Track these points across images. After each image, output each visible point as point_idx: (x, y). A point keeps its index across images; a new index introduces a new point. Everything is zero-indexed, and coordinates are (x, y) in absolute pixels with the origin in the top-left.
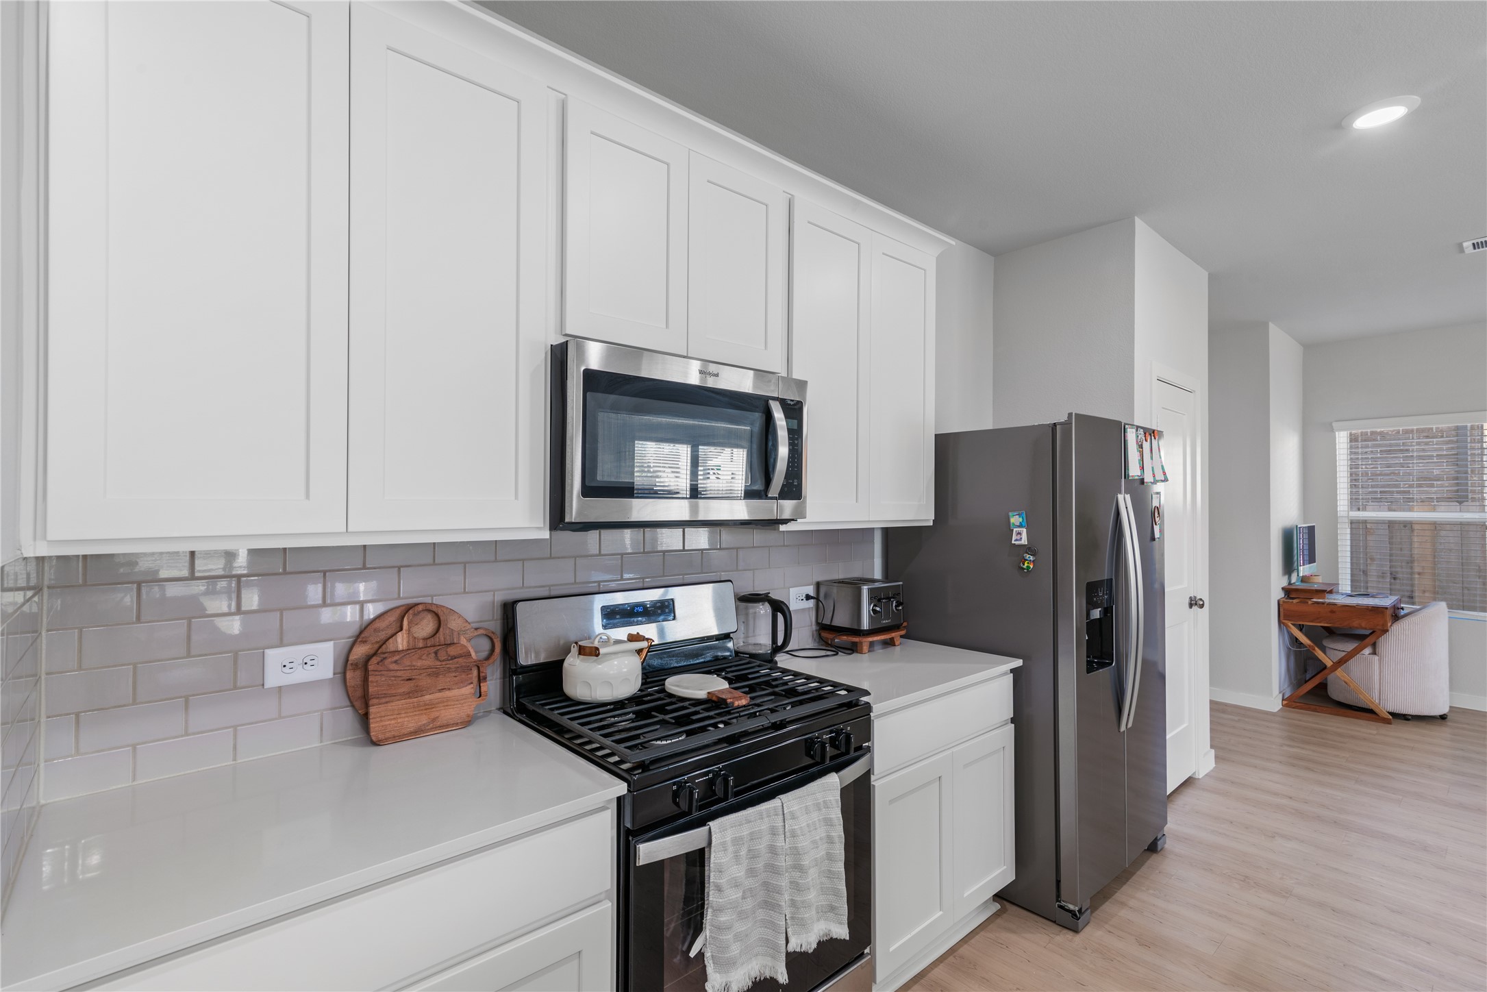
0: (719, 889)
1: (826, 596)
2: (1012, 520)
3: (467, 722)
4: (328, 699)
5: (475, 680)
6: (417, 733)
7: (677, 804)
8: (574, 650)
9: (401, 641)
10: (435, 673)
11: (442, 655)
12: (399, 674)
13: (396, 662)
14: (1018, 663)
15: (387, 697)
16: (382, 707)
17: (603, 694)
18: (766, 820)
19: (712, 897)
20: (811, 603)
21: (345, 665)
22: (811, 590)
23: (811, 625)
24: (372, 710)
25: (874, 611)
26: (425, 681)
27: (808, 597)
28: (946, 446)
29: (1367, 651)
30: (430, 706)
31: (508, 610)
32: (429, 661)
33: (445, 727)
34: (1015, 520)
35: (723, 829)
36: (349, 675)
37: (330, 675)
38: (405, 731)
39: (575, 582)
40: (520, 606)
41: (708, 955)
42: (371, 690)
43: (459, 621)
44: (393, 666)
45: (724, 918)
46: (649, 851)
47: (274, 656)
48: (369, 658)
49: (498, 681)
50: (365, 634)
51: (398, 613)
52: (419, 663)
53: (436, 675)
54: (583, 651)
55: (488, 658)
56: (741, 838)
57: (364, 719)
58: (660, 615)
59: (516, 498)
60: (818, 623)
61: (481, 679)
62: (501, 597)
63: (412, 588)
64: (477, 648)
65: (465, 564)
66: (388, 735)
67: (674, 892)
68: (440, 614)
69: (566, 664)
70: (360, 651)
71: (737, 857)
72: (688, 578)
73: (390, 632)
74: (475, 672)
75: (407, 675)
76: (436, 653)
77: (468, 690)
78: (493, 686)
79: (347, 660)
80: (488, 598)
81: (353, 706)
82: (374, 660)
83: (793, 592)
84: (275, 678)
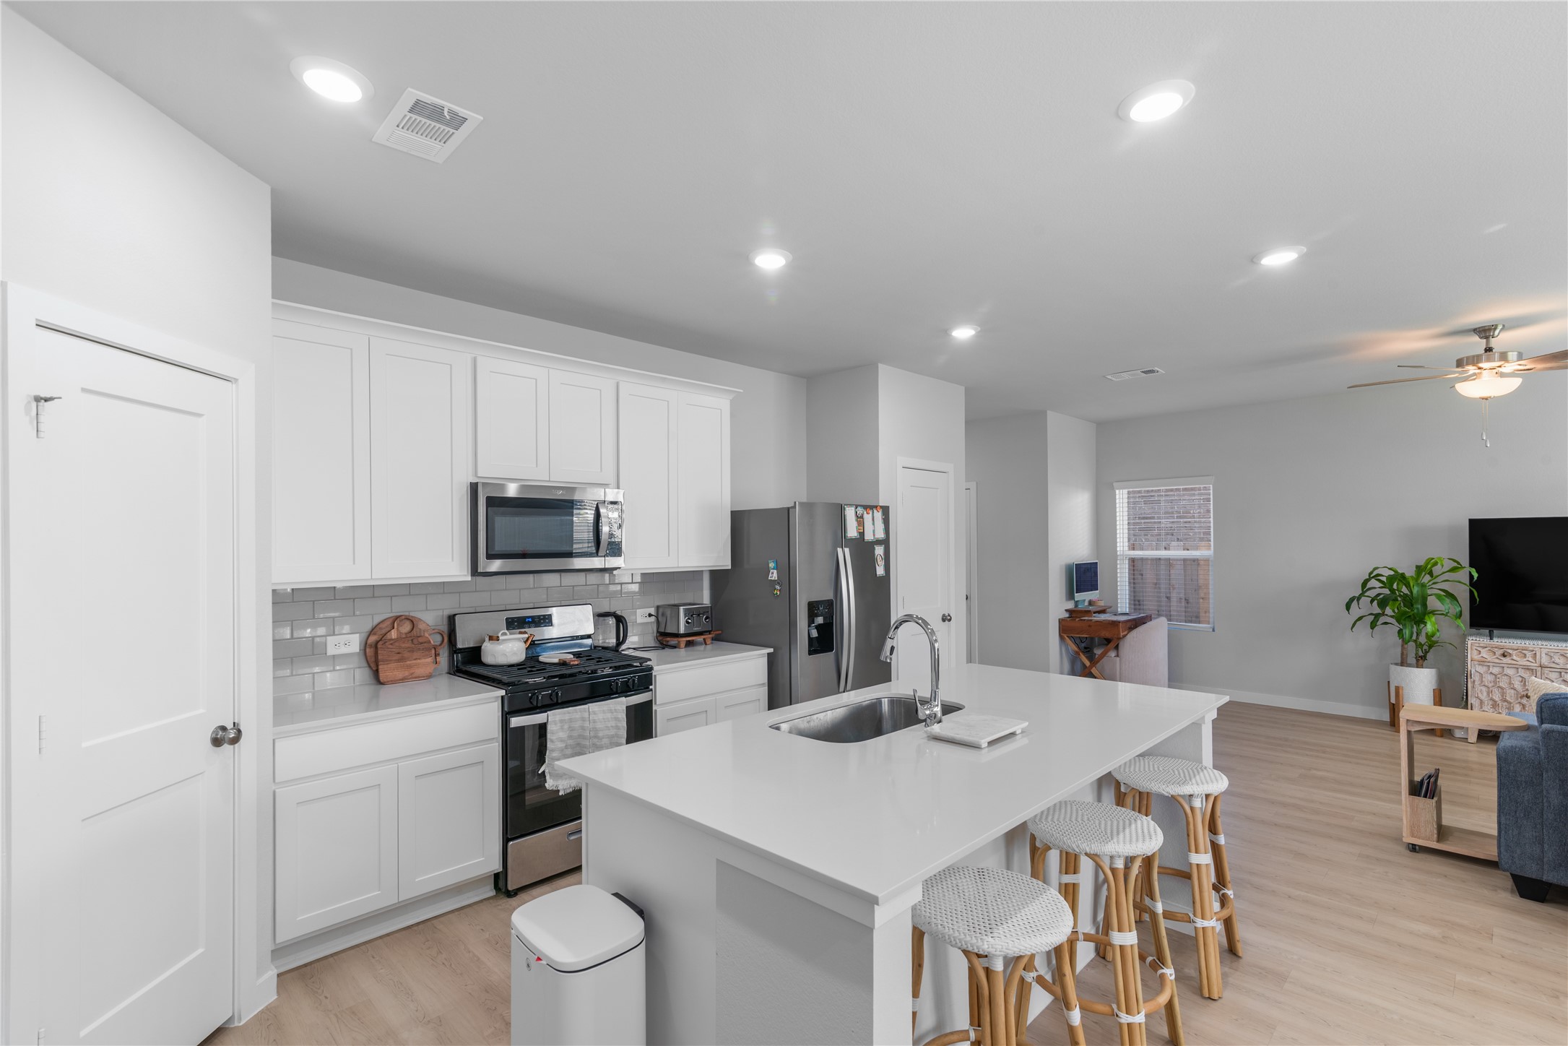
0: (552, 741)
1: (663, 615)
2: (770, 565)
3: (429, 676)
4: (358, 662)
5: (434, 656)
6: (403, 680)
7: (531, 703)
8: (487, 639)
9: (394, 634)
10: (412, 651)
11: (415, 641)
12: (394, 650)
13: (391, 644)
14: (771, 650)
15: (387, 661)
16: (385, 666)
17: (502, 660)
18: (579, 713)
19: (549, 745)
20: (653, 619)
21: (365, 645)
22: (652, 611)
23: (653, 633)
24: (380, 667)
25: (687, 622)
26: (406, 654)
27: (650, 615)
28: (738, 519)
29: (1112, 654)
30: (410, 667)
31: (451, 619)
32: (409, 645)
33: (418, 678)
34: (772, 565)
35: (554, 715)
36: (368, 650)
37: (358, 651)
38: (397, 679)
39: (491, 605)
40: (457, 617)
41: (547, 771)
42: (379, 657)
43: (424, 625)
44: (391, 646)
45: (555, 754)
46: (516, 722)
47: (331, 640)
48: (377, 642)
49: (446, 658)
50: (375, 630)
51: (391, 620)
52: (403, 645)
53: (413, 651)
54: (491, 638)
55: (441, 645)
56: (564, 720)
57: (376, 673)
58: (542, 623)
59: (453, 560)
60: (658, 632)
61: (436, 655)
62: (448, 612)
63: (400, 607)
64: (435, 640)
65: (427, 595)
66: (388, 680)
67: (530, 743)
68: (414, 621)
69: (482, 647)
70: (373, 639)
71: (562, 728)
72: (563, 603)
73: (389, 629)
74: (433, 651)
75: (397, 651)
76: (412, 640)
77: (430, 660)
78: (444, 659)
79: (366, 643)
80: (440, 613)
81: (370, 666)
82: (381, 643)
83: (639, 612)
84: (331, 651)
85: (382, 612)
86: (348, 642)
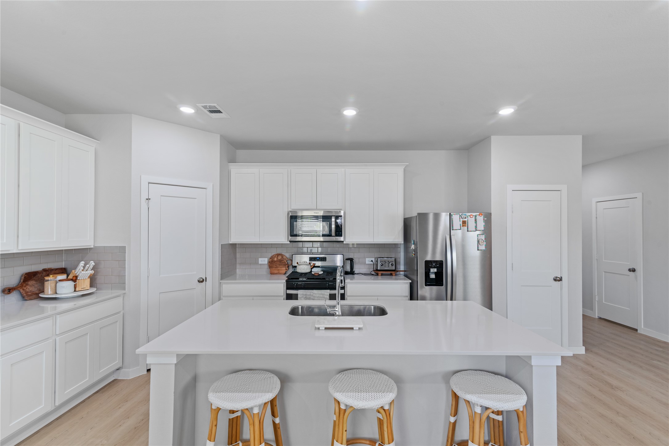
3: (284, 274)
4: (267, 267)
6: (276, 274)
9: (276, 259)
11: (281, 262)
12: (274, 264)
14: (411, 281)
16: (273, 269)
18: (309, 293)
20: (373, 263)
21: (269, 262)
22: (374, 259)
25: (381, 265)
26: (278, 266)
27: (372, 261)
30: (279, 270)
33: (281, 274)
35: (300, 291)
37: (267, 263)
40: (293, 255)
42: (272, 266)
43: (285, 257)
46: (288, 292)
47: (260, 259)
50: (272, 258)
51: (277, 255)
52: (278, 263)
53: (280, 265)
55: (290, 264)
56: (304, 294)
57: (271, 270)
58: (323, 260)
63: (279, 251)
64: (288, 262)
68: (283, 256)
70: (271, 260)
71: (303, 297)
73: (275, 257)
74: (286, 266)
75: (276, 264)
77: (285, 268)
78: (291, 269)
81: (270, 268)
82: (273, 261)
83: (367, 259)
84: (260, 262)
85: (274, 252)
86: (264, 261)
